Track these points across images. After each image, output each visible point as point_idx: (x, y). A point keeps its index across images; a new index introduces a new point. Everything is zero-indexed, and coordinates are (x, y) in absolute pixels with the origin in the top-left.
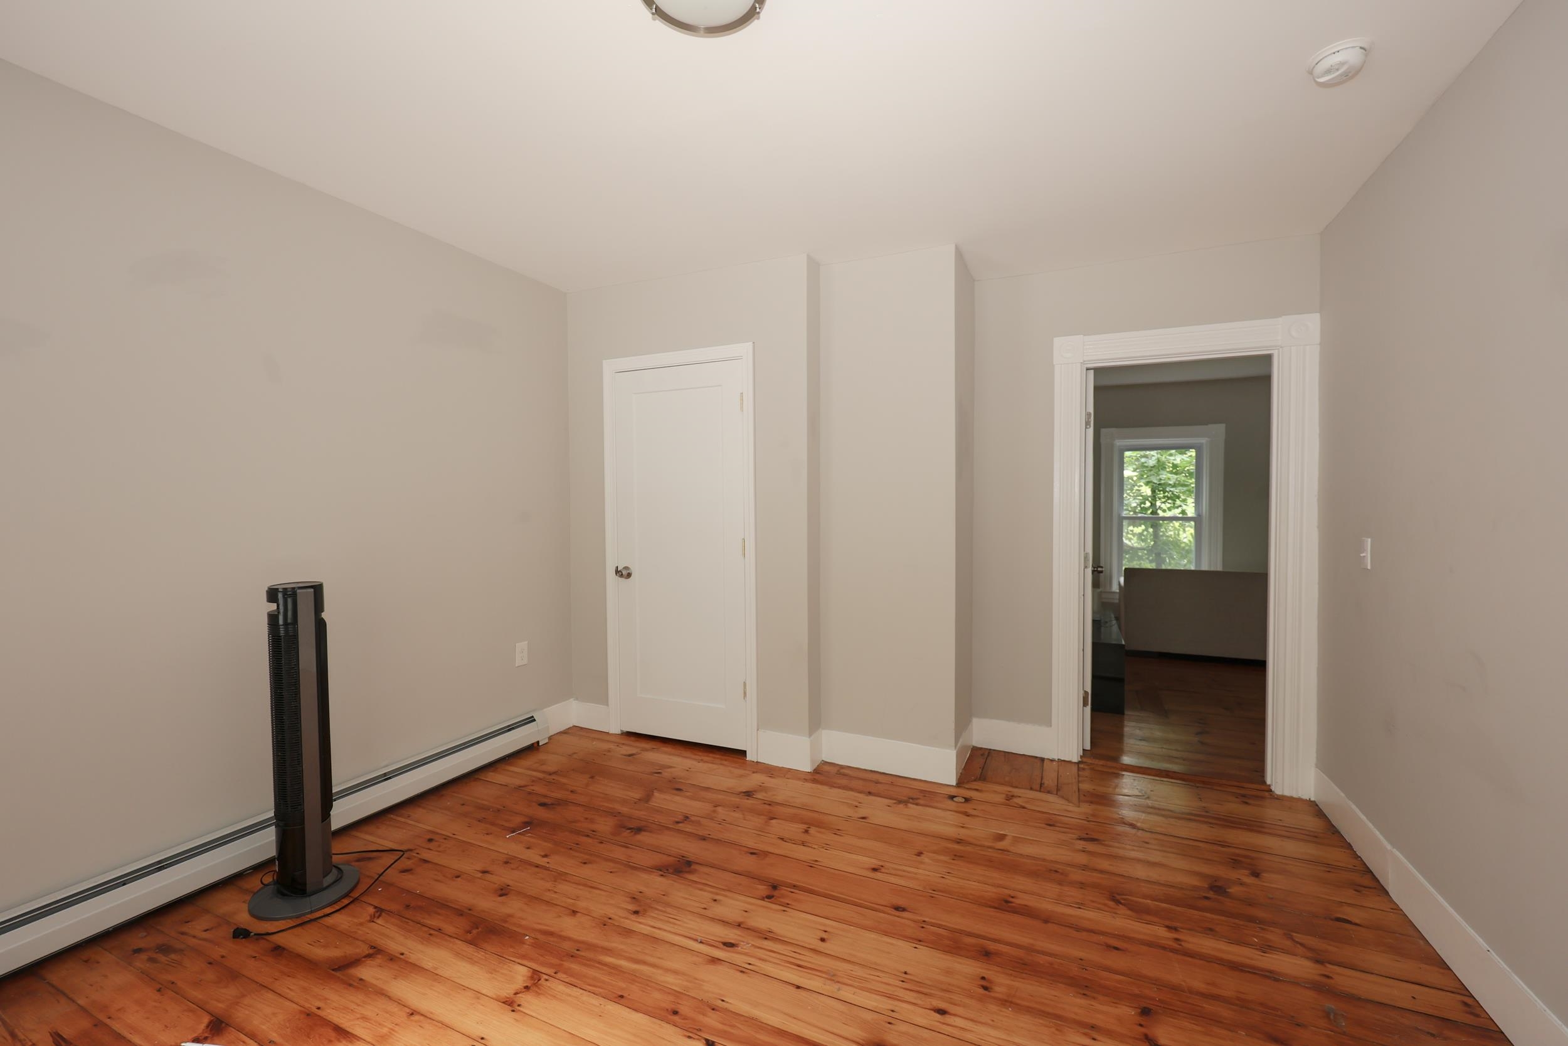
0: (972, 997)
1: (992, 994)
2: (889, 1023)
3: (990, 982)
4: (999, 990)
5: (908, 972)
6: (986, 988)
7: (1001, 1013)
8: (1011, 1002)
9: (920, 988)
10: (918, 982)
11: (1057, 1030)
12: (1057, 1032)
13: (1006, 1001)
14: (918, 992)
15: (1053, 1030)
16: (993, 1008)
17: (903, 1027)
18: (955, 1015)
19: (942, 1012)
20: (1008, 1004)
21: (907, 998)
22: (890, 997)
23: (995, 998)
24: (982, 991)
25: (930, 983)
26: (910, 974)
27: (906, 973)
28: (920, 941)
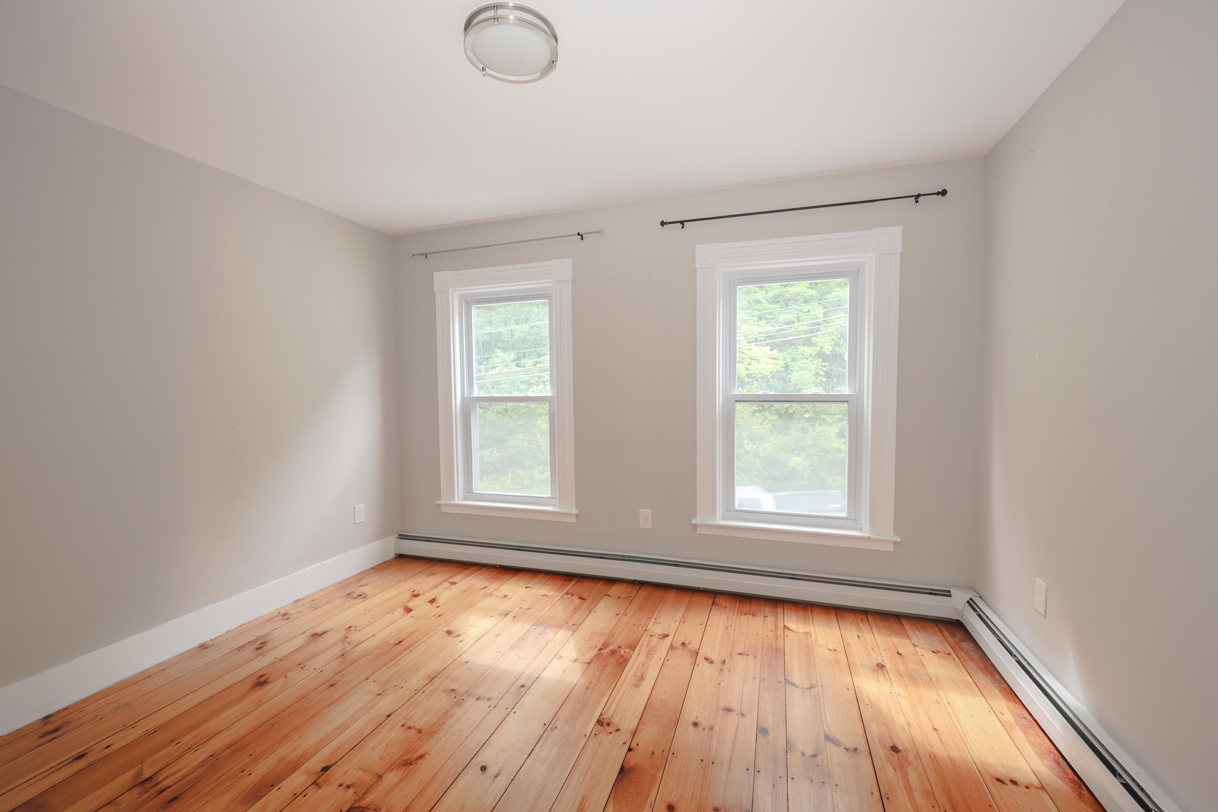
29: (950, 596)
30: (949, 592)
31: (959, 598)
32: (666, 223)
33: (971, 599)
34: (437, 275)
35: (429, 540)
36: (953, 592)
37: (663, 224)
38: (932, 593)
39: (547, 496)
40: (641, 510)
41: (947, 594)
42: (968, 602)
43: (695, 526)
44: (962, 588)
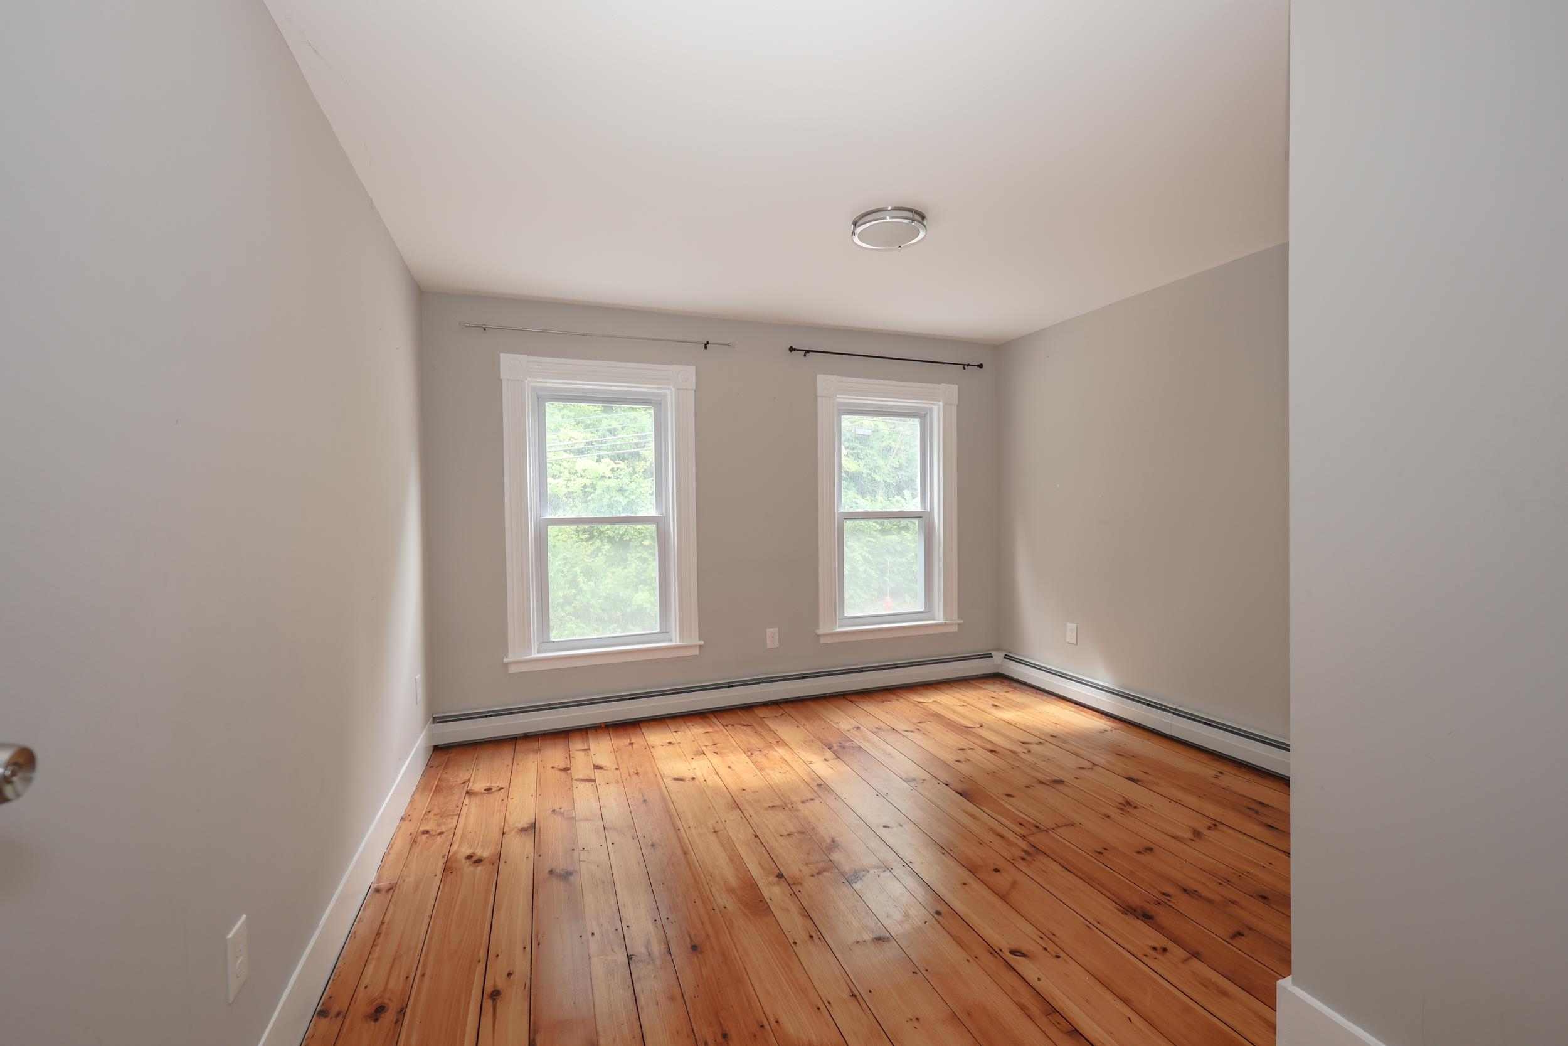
29: (992, 657)
30: (991, 654)
31: (998, 657)
32: (795, 350)
33: (1006, 655)
34: (505, 358)
35: (489, 715)
36: (993, 653)
37: (791, 349)
38: (981, 657)
39: (657, 631)
40: (768, 630)
41: (990, 656)
42: (1004, 657)
43: (819, 636)
44: (998, 649)
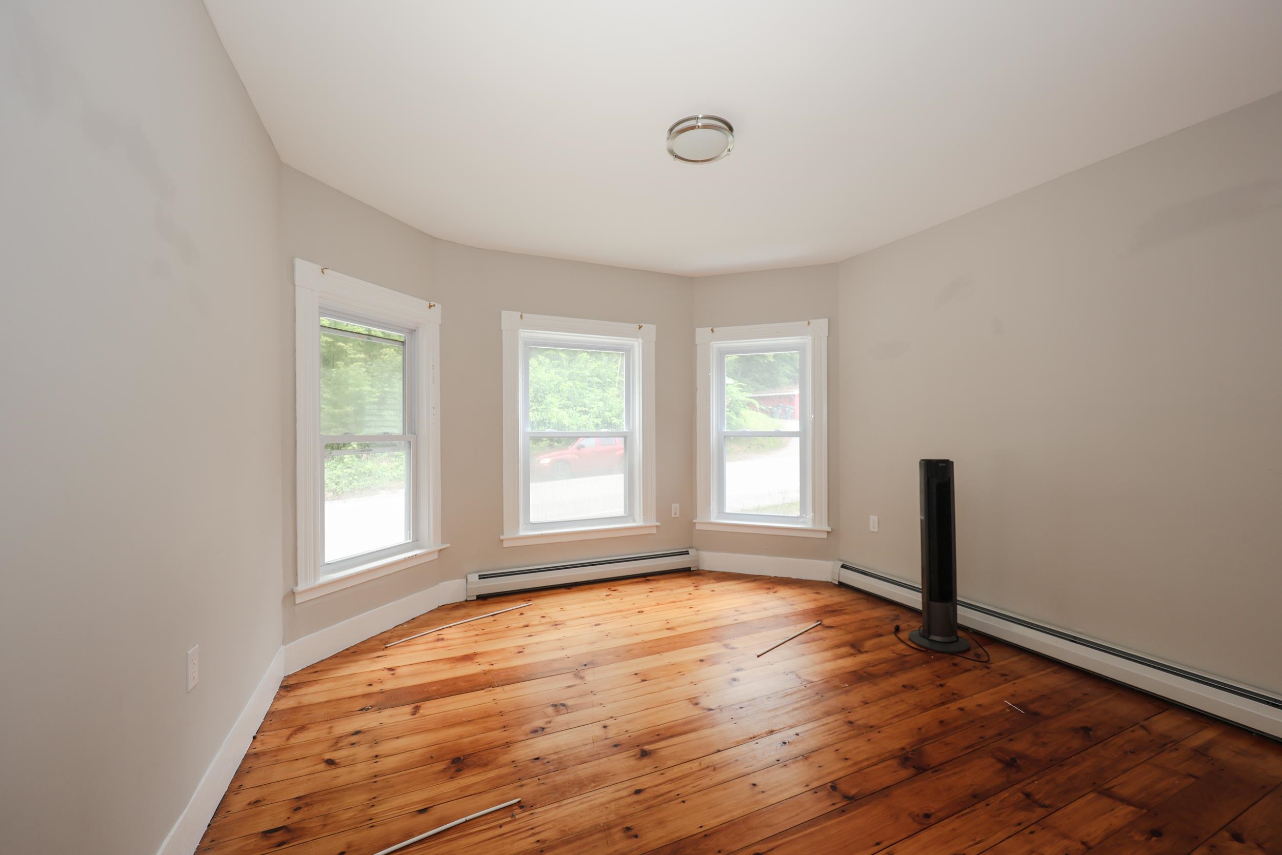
0: (632, 815)
1: (619, 828)
2: (656, 767)
3: (630, 837)
4: (617, 834)
5: (682, 804)
6: (628, 829)
7: (604, 817)
8: (604, 830)
9: (664, 799)
10: (670, 801)
11: (564, 831)
12: (563, 829)
13: (609, 829)
14: (663, 795)
15: (567, 829)
16: (612, 817)
17: (648, 770)
18: (629, 795)
19: (638, 792)
20: (606, 827)
21: (663, 786)
22: (672, 781)
23: (616, 826)
24: (629, 825)
25: (663, 806)
26: (680, 803)
27: (683, 802)
28: (706, 836)
